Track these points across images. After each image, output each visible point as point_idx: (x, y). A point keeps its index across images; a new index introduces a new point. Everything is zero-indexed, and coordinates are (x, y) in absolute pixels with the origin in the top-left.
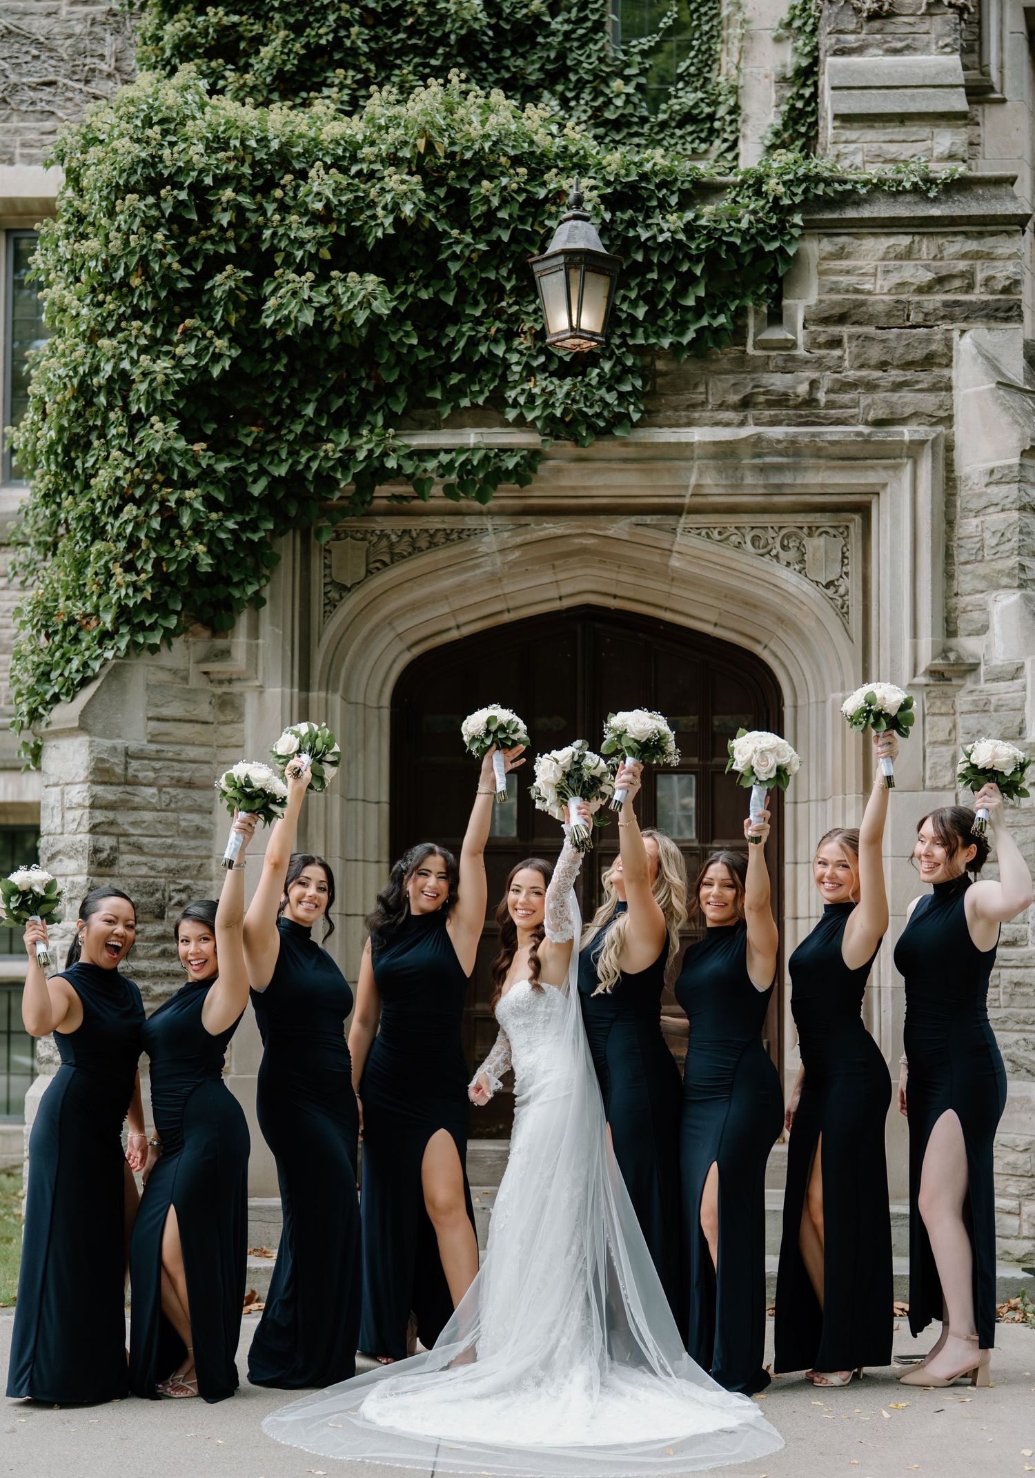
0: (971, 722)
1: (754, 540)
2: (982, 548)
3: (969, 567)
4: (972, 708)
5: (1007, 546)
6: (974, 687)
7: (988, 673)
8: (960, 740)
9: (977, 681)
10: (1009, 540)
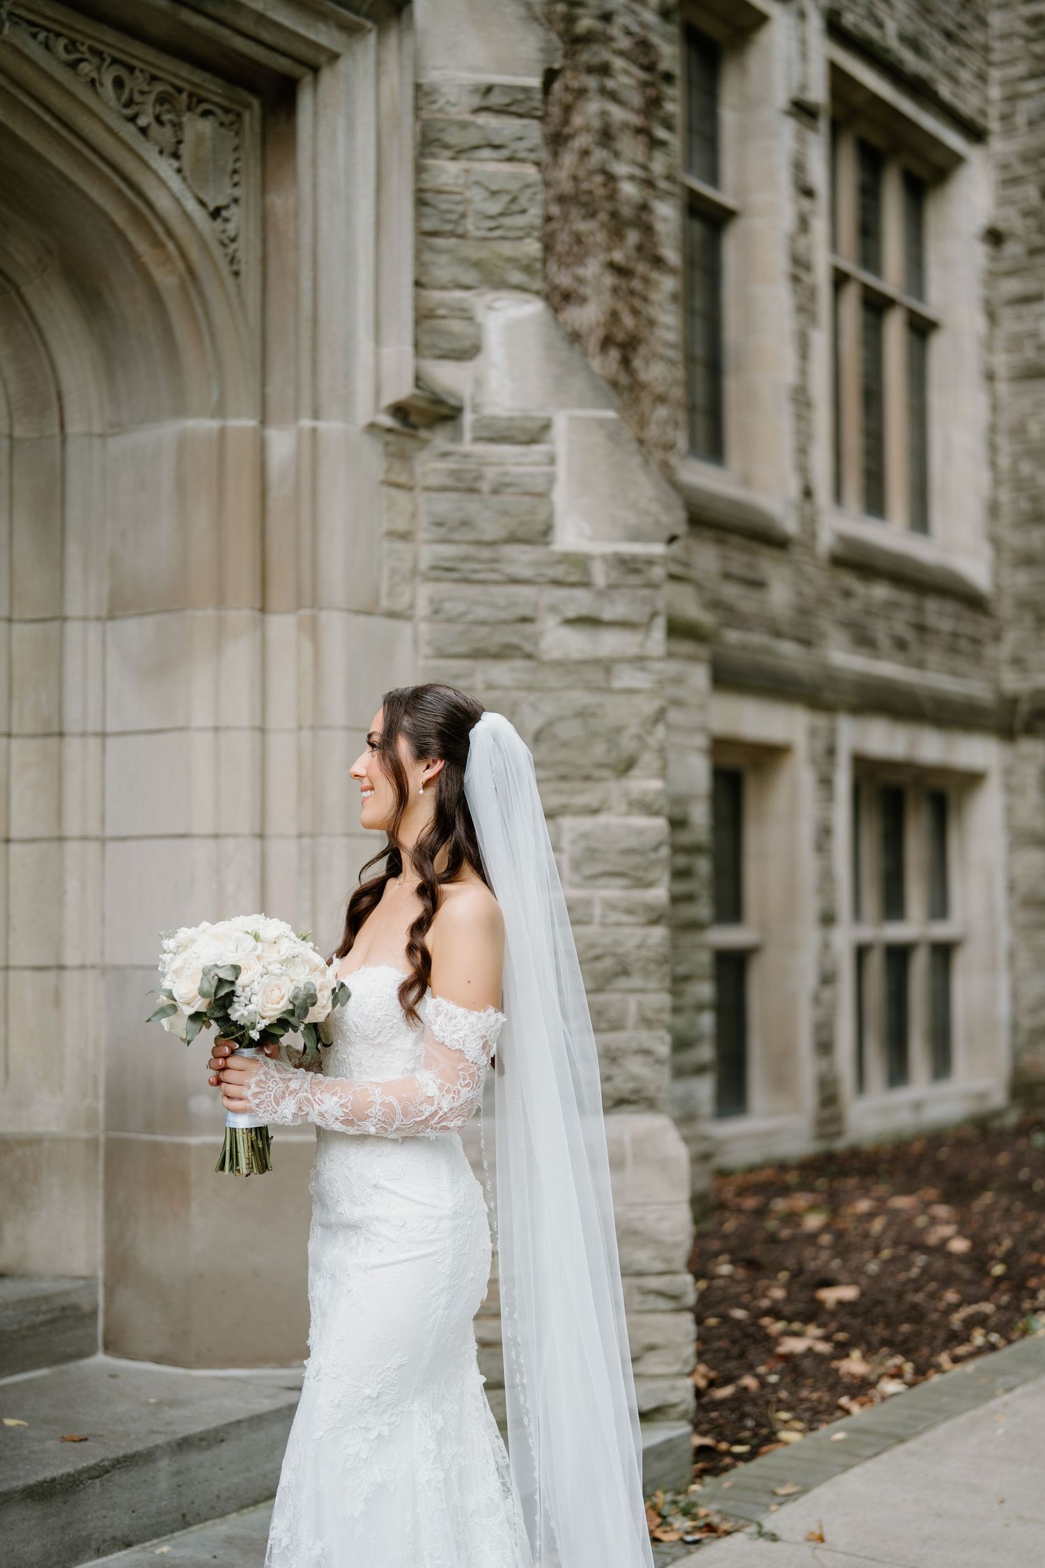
0: (445, 505)
1: (118, 83)
2: (463, 216)
3: (439, 242)
4: (449, 482)
5: (520, 221)
6: (449, 447)
7: (479, 424)
8: (422, 535)
9: (457, 437)
10: (523, 212)
